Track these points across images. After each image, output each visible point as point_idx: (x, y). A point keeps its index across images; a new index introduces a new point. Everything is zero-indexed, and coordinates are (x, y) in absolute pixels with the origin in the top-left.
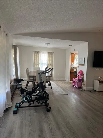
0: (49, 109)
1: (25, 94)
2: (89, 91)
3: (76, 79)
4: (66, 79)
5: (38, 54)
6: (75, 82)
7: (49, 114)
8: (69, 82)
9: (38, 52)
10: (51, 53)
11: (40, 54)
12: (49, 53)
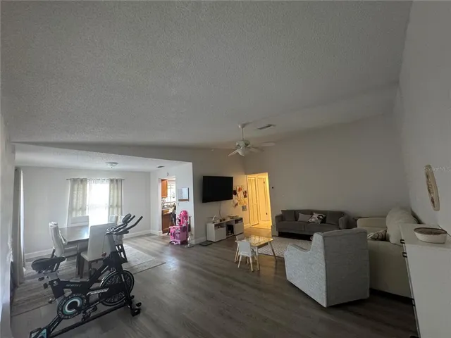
0: (137, 307)
1: (68, 292)
2: (201, 244)
3: (176, 228)
4: (152, 231)
5: (81, 186)
6: (174, 235)
7: (141, 319)
8: (160, 237)
9: (82, 180)
10: (117, 180)
11: (88, 185)
12: (112, 181)
